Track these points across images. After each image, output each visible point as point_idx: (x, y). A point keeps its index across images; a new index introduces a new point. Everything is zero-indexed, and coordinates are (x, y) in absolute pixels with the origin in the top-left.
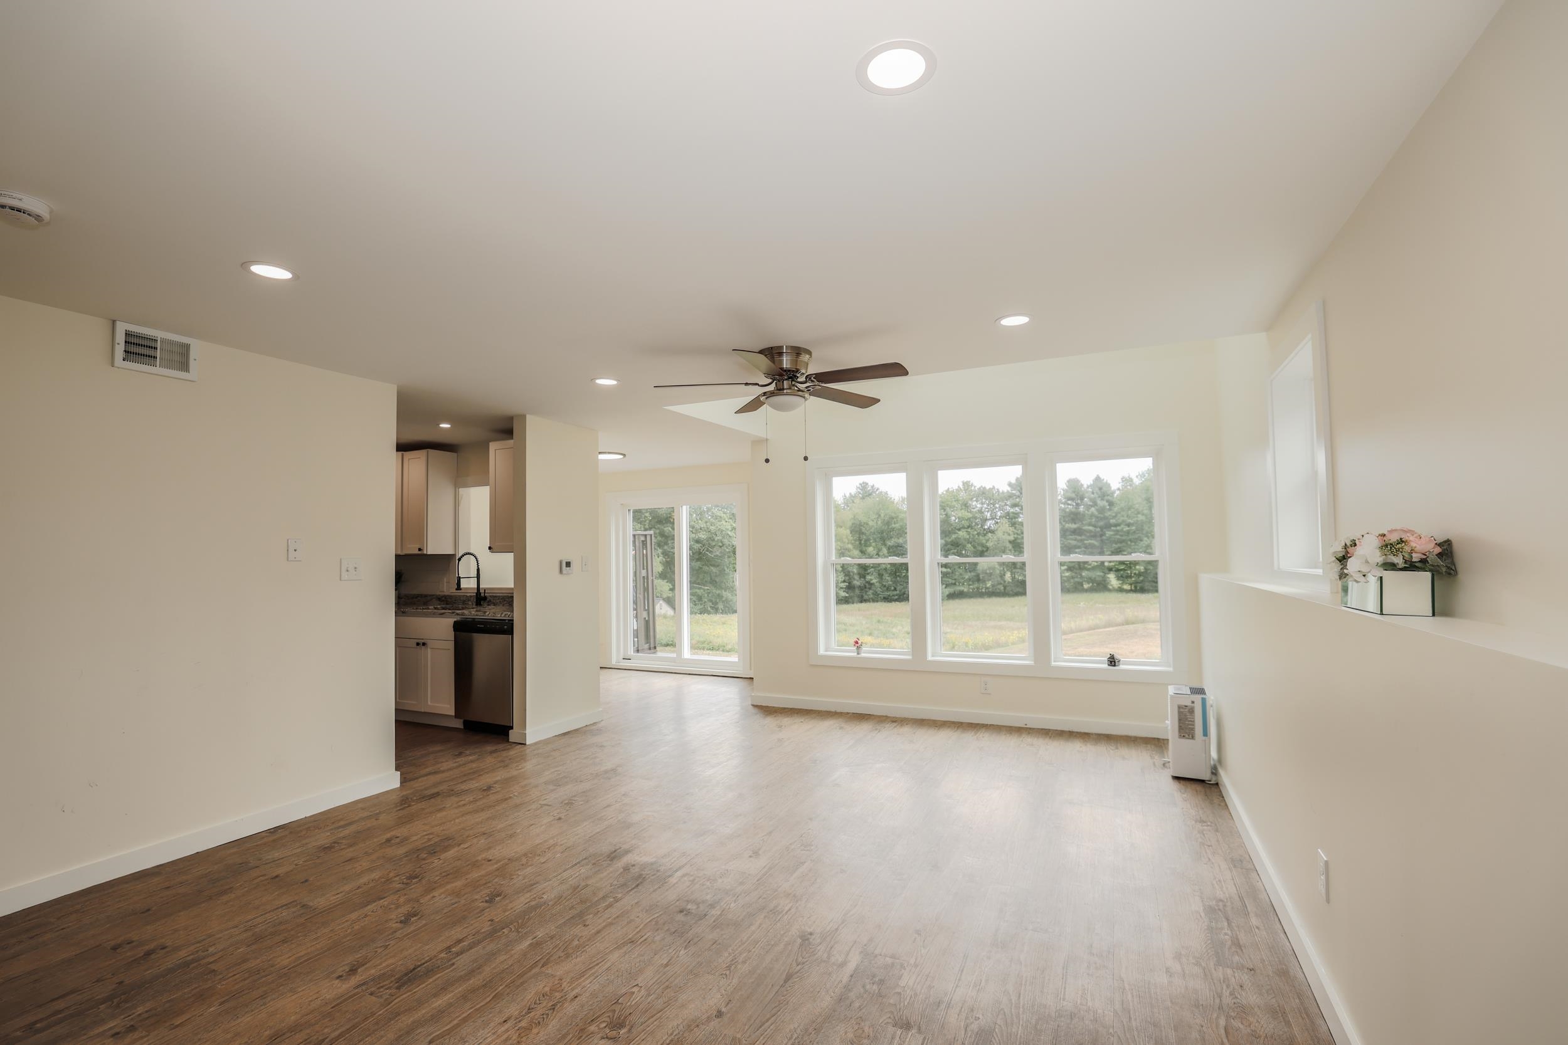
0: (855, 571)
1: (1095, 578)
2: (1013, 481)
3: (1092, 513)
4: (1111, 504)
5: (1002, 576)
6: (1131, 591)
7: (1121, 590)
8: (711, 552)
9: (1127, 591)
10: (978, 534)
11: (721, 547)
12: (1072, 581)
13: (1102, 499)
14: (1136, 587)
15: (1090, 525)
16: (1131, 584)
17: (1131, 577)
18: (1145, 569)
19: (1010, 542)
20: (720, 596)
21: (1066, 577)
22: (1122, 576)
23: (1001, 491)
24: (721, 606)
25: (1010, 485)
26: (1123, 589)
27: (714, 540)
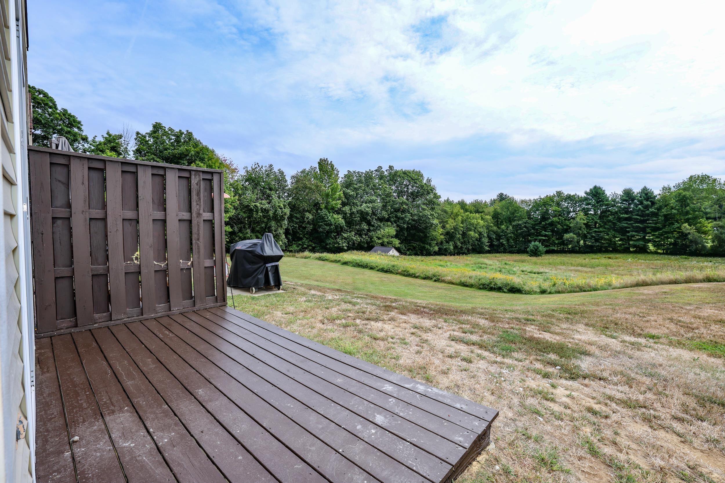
0: (494, 237)
1: (639, 245)
2: (588, 191)
3: (640, 208)
4: (653, 203)
5: (578, 242)
6: (663, 254)
7: (656, 253)
8: (420, 226)
9: (660, 254)
10: (565, 220)
11: (425, 223)
12: (623, 246)
13: (647, 201)
14: (667, 251)
15: (637, 215)
16: (663, 250)
17: (664, 246)
18: (674, 241)
19: (584, 224)
20: (424, 247)
21: (619, 244)
22: (657, 245)
23: (580, 196)
24: (425, 252)
25: (586, 193)
26: (658, 252)
27: (421, 220)
